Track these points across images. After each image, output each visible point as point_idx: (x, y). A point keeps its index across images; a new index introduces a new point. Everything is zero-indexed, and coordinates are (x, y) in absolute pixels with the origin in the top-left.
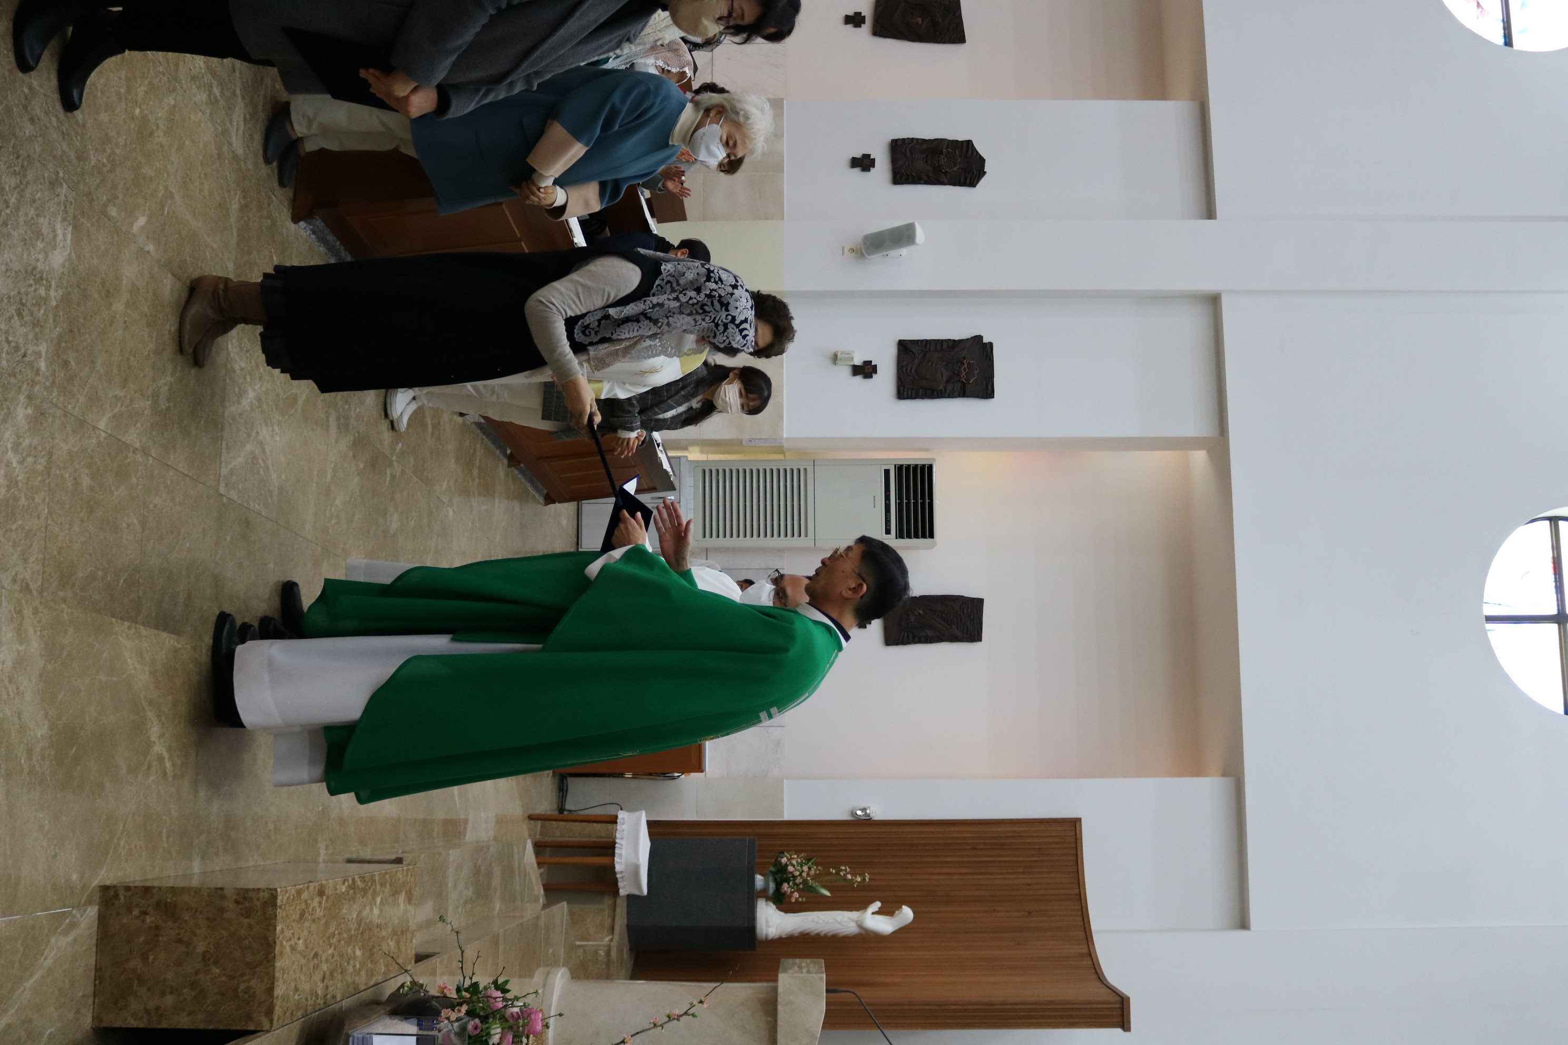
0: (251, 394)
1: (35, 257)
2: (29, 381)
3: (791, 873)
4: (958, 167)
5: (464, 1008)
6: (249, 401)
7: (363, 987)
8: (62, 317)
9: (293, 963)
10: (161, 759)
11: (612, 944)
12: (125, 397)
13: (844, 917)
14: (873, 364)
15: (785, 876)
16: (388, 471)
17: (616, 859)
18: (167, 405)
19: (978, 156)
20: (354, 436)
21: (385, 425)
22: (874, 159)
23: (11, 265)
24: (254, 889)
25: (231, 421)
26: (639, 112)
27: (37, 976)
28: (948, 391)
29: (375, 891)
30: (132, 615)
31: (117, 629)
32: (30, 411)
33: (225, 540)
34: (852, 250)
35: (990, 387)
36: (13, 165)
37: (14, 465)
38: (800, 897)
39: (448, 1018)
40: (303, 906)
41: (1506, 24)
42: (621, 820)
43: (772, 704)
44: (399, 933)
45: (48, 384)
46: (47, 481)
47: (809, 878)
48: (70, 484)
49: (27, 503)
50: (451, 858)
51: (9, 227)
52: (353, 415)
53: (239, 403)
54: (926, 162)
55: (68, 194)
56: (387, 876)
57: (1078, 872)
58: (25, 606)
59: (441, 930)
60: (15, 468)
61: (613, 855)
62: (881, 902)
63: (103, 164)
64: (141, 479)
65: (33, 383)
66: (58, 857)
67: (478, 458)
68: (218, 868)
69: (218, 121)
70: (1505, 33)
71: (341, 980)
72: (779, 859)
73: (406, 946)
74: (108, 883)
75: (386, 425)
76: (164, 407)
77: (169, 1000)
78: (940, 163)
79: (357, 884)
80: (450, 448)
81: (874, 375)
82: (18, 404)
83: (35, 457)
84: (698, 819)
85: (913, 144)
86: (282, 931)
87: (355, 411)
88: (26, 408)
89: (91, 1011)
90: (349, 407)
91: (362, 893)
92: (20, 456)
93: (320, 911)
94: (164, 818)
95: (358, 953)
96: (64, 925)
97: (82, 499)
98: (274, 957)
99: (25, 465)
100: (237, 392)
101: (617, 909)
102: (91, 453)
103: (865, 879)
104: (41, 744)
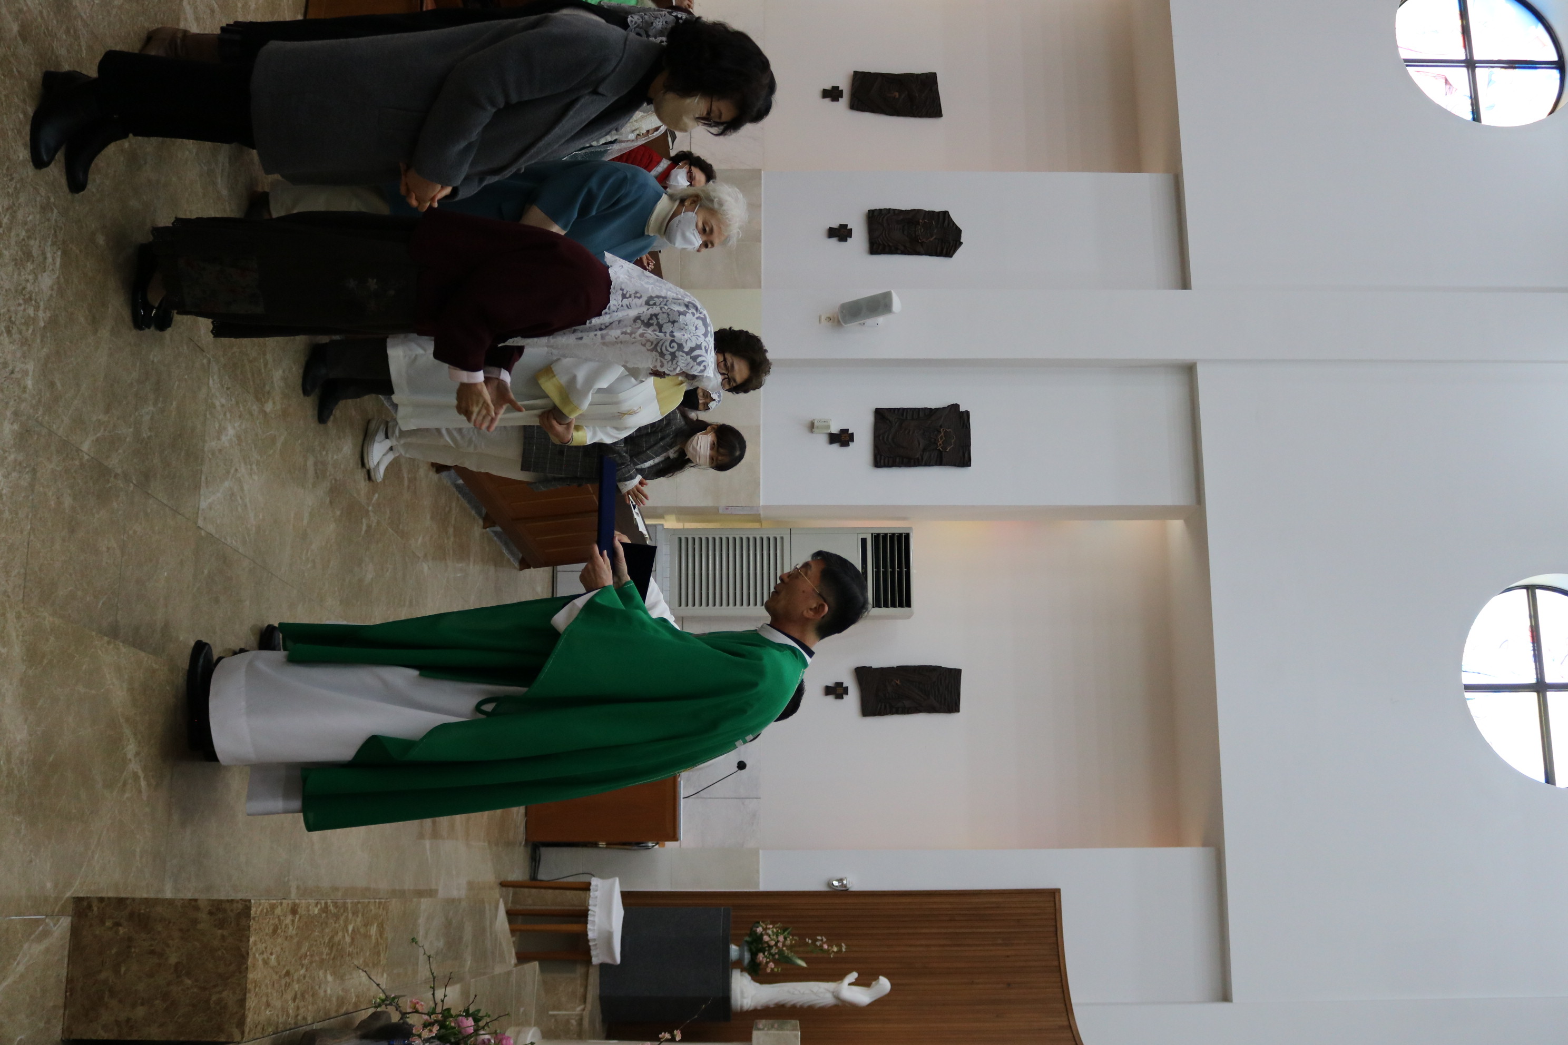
0: (231, 432)
1: (25, 278)
2: (16, 398)
3: (767, 942)
4: (934, 237)
5: (436, 1030)
6: (229, 437)
7: (333, 1014)
8: (49, 338)
9: (265, 977)
10: (136, 777)
11: (584, 1013)
12: (108, 422)
14: (850, 432)
15: (760, 946)
16: (365, 521)
17: (589, 926)
18: (149, 434)
19: (955, 227)
20: (331, 482)
21: (360, 475)
22: (851, 229)
24: (228, 901)
25: (210, 456)
26: (615, 199)
27: (9, 980)
28: (925, 459)
29: (347, 917)
30: (112, 632)
31: (96, 643)
32: (16, 427)
33: (203, 572)
34: (829, 319)
35: (966, 455)
38: (775, 967)
39: (420, 1036)
40: (276, 921)
41: (1474, 101)
42: (594, 887)
45: (34, 402)
46: (31, 498)
47: (784, 948)
48: (52, 503)
49: (10, 518)
50: (423, 907)
52: (331, 462)
53: (219, 439)
54: (903, 232)
55: (59, 219)
56: (359, 906)
57: (1057, 943)
58: (8, 609)
61: (586, 923)
62: (857, 973)
63: (93, 193)
64: (121, 505)
65: (21, 400)
66: (34, 863)
67: (454, 517)
69: (204, 161)
70: (1473, 109)
71: (312, 1003)
72: (754, 929)
74: (81, 895)
76: (145, 435)
77: (141, 1011)
78: (917, 234)
79: (329, 908)
80: (425, 503)
81: (850, 443)
82: (4, 420)
83: (20, 472)
84: (673, 890)
85: (889, 215)
86: (255, 943)
87: (332, 458)
88: (12, 424)
89: (61, 1024)
90: (327, 453)
91: (335, 919)
92: (5, 470)
93: (293, 930)
94: (138, 836)
95: (330, 978)
96: (37, 933)
97: (63, 518)
98: (247, 968)
99: (10, 479)
100: (217, 428)
101: (589, 978)
102: (74, 474)
103: (842, 951)
104: (20, 748)
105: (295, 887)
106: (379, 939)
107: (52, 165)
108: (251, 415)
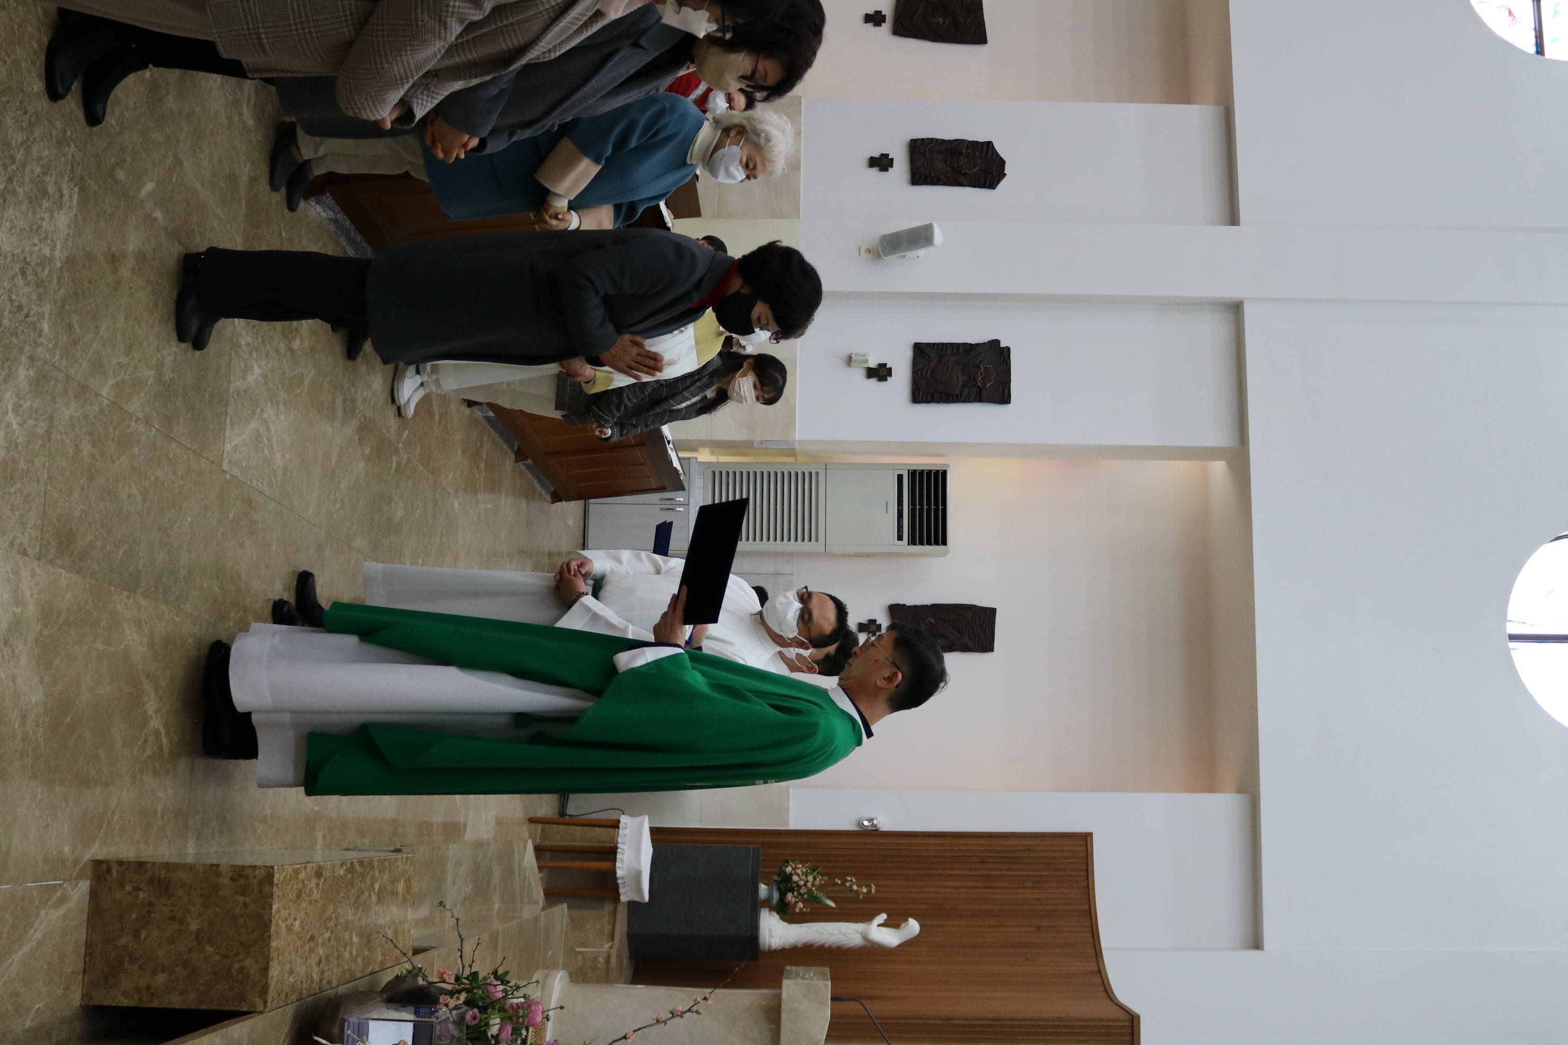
0: (257, 371)
1: (41, 217)
2: (32, 342)
3: (796, 882)
4: (977, 168)
5: (463, 996)
6: (254, 377)
7: (359, 975)
8: (66, 279)
9: (289, 944)
10: (157, 734)
11: (612, 951)
12: (129, 364)
14: (888, 366)
15: (790, 885)
16: (394, 459)
17: (618, 864)
18: (172, 376)
19: (998, 157)
20: (361, 420)
21: (391, 411)
22: (892, 159)
23: (15, 222)
24: (250, 867)
25: (236, 397)
26: (655, 129)
27: (25, 948)
28: (963, 396)
29: (373, 876)
30: (131, 585)
31: (115, 598)
32: (31, 373)
33: (228, 517)
34: (869, 251)
35: (1006, 392)
36: (20, 120)
37: (15, 426)
38: (803, 907)
39: (447, 1005)
40: (301, 886)
41: (1538, 33)
42: (623, 825)
44: (397, 922)
45: (50, 346)
46: (48, 445)
47: (814, 889)
48: (70, 450)
49: (26, 467)
50: (451, 854)
51: (15, 183)
52: (360, 399)
53: (245, 379)
54: (946, 162)
55: (76, 154)
56: (386, 863)
57: (1089, 887)
58: (22, 568)
59: (438, 925)
60: (15, 430)
61: (615, 860)
62: (887, 914)
63: (112, 126)
64: (143, 450)
65: (36, 344)
66: (50, 828)
67: (485, 451)
68: (212, 850)
69: (229, 92)
70: (1537, 42)
71: (337, 966)
72: (784, 868)
73: (403, 936)
74: (100, 858)
75: (393, 411)
76: (167, 377)
77: (161, 978)
78: (960, 164)
79: (355, 868)
80: (457, 438)
81: (888, 378)
82: (19, 365)
83: (36, 420)
84: (702, 827)
85: (932, 144)
86: (278, 911)
87: (362, 394)
88: (27, 370)
89: (81, 988)
90: (356, 390)
91: (361, 878)
92: (20, 418)
93: (317, 894)
94: (159, 795)
95: (355, 939)
96: (55, 898)
97: (82, 466)
98: (270, 936)
99: (26, 427)
100: (242, 368)
101: (617, 915)
102: (93, 420)
103: (871, 891)
104: (35, 710)
105: (322, 836)
106: (406, 894)
107: (69, 97)
108: (278, 352)
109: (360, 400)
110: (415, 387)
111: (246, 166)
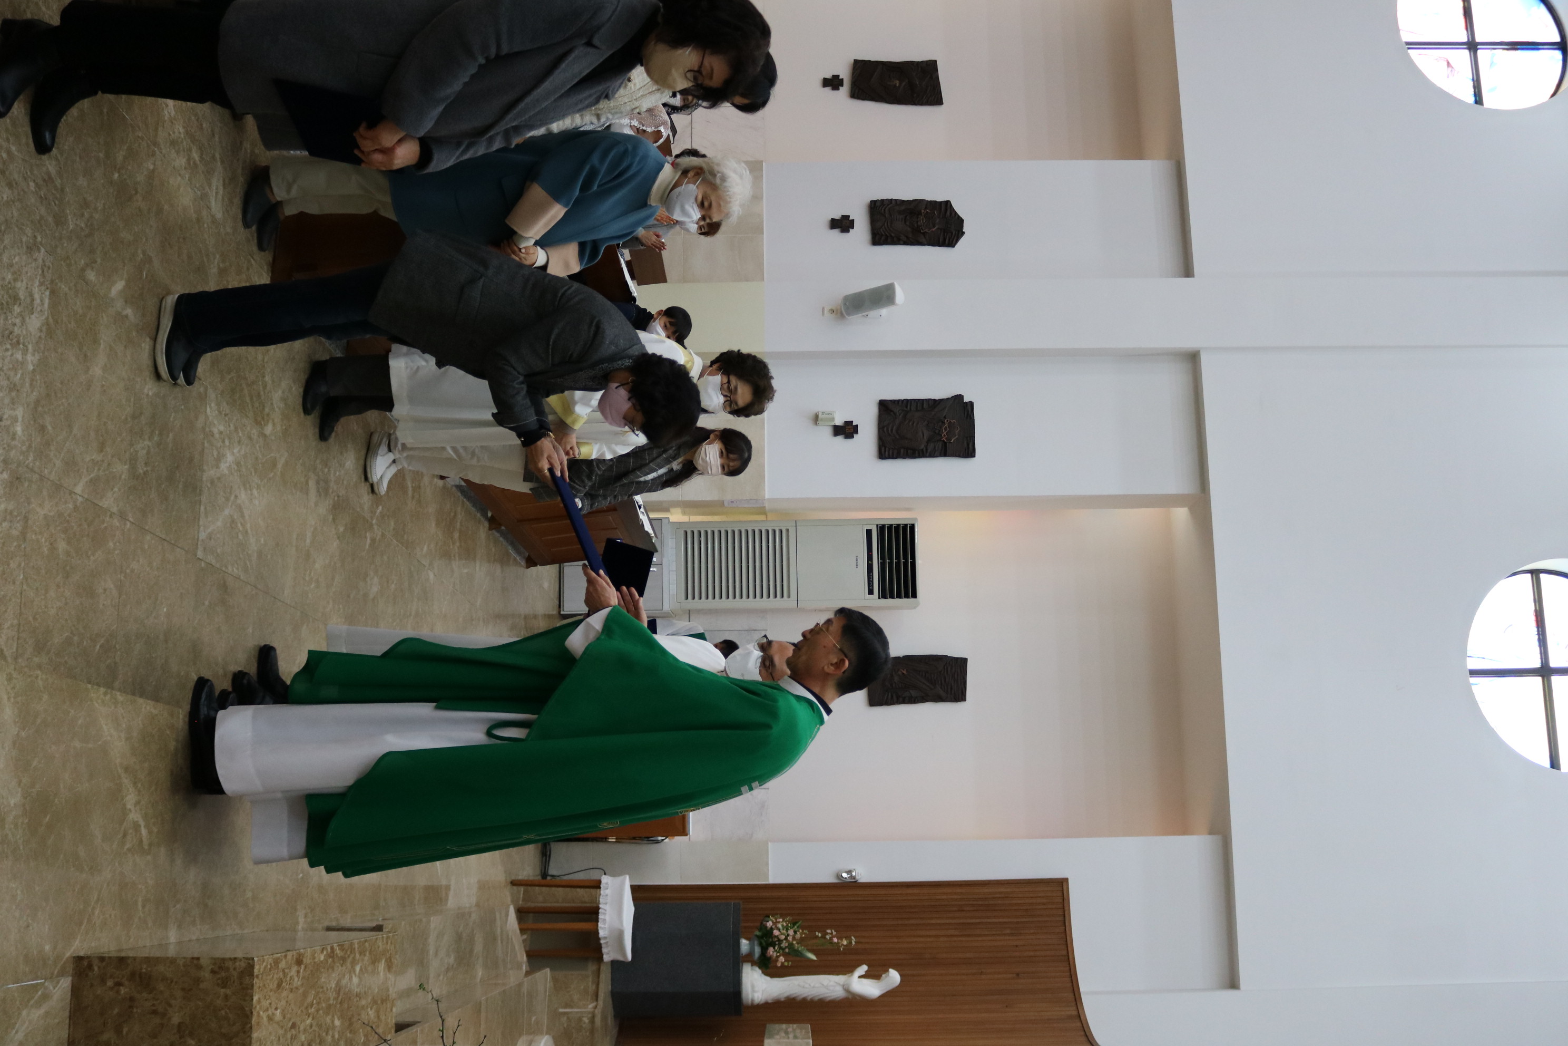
0: (230, 458)
1: (12, 322)
2: (5, 446)
3: (777, 937)
4: (936, 227)
6: (228, 465)
8: (39, 382)
9: (270, 1033)
10: (136, 827)
11: (597, 1011)
12: (103, 461)
13: (830, 981)
14: (854, 424)
15: (771, 940)
16: (368, 535)
17: (600, 924)
18: (145, 469)
19: (957, 216)
20: (334, 499)
21: (364, 489)
22: (853, 220)
24: (230, 959)
25: (209, 485)
28: (929, 451)
29: (354, 958)
30: (108, 681)
31: (92, 695)
33: (204, 604)
34: (832, 311)
35: (971, 446)
38: (785, 961)
40: (281, 974)
41: (1476, 83)
42: (605, 885)
43: (754, 780)
44: (379, 1002)
45: (24, 448)
46: (23, 546)
47: (794, 942)
48: (45, 549)
50: (432, 926)
52: (333, 478)
53: (218, 467)
54: (905, 222)
55: (46, 258)
56: (367, 944)
57: (1066, 932)
59: (421, 999)
61: (597, 921)
63: (82, 228)
64: (118, 544)
65: (10, 448)
66: (31, 928)
67: (459, 521)
68: (194, 938)
69: (197, 185)
70: (1475, 92)
72: (765, 923)
73: (386, 1015)
74: (82, 954)
75: (366, 488)
76: (141, 471)
78: (919, 224)
79: (335, 952)
80: (430, 511)
81: (855, 435)
83: (11, 522)
84: (683, 884)
85: (891, 205)
86: (259, 1001)
87: (335, 474)
90: (329, 470)
91: (342, 962)
93: (298, 980)
94: (140, 886)
95: (337, 1023)
96: (36, 998)
97: (58, 564)
98: (251, 1028)
100: (215, 456)
101: (601, 976)
102: (68, 518)
103: (851, 943)
104: (14, 813)
105: (303, 916)
106: (387, 973)
108: (250, 438)
109: (333, 480)
110: (387, 465)
111: (214, 259)
